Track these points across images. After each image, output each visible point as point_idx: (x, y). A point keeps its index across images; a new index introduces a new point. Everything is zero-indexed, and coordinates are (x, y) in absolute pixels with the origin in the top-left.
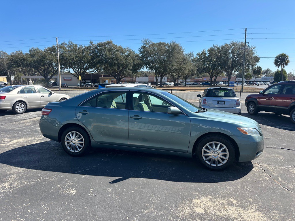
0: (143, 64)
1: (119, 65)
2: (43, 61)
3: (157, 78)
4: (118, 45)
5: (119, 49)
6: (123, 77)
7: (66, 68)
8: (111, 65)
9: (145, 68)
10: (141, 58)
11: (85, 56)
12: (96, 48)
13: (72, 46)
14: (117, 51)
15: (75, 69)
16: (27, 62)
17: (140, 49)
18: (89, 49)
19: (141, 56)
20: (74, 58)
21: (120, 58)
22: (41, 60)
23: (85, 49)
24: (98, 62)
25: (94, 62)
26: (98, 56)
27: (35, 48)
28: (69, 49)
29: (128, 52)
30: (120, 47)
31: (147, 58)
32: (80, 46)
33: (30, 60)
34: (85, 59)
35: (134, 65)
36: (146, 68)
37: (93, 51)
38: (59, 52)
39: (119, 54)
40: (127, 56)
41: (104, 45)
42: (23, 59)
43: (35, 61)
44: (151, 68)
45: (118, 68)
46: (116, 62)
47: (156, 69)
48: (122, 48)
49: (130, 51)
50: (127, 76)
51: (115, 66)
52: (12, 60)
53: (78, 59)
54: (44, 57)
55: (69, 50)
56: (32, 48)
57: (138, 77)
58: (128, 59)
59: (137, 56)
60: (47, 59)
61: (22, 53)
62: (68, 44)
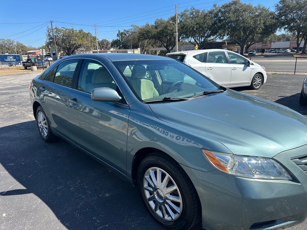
0: (278, 24)
1: (245, 29)
2: (165, 31)
3: (299, 43)
4: (247, 4)
5: (248, 8)
6: (253, 44)
7: (187, 37)
8: (234, 29)
9: (283, 29)
10: (278, 16)
11: (206, 22)
12: (220, 10)
13: (194, 12)
14: (244, 11)
15: (196, 38)
16: (151, 34)
17: (277, 5)
18: (211, 14)
19: (278, 13)
20: (195, 26)
21: (246, 20)
22: (163, 31)
23: (207, 14)
24: (220, 28)
25: (216, 28)
26: (220, 21)
27: (159, 19)
28: (192, 16)
29: (259, 11)
30: (248, 6)
31: (286, 15)
32: (203, 11)
33: (154, 32)
34: (205, 25)
35: (266, 26)
36: (285, 30)
37: (216, 15)
38: (178, 21)
39: (246, 15)
40: (258, 16)
41: (230, 6)
42: (148, 31)
43: (158, 32)
44: (291, 29)
45: (245, 33)
46: (242, 25)
47: (299, 29)
48: (252, 7)
49: (263, 9)
50: (258, 42)
51: (239, 30)
52: (141, 33)
53: (198, 26)
54: (166, 27)
55: (190, 17)
56: (157, 19)
57: (274, 42)
58: (257, 20)
59: (272, 14)
60: (168, 30)
61: (148, 25)
62: (190, 10)
